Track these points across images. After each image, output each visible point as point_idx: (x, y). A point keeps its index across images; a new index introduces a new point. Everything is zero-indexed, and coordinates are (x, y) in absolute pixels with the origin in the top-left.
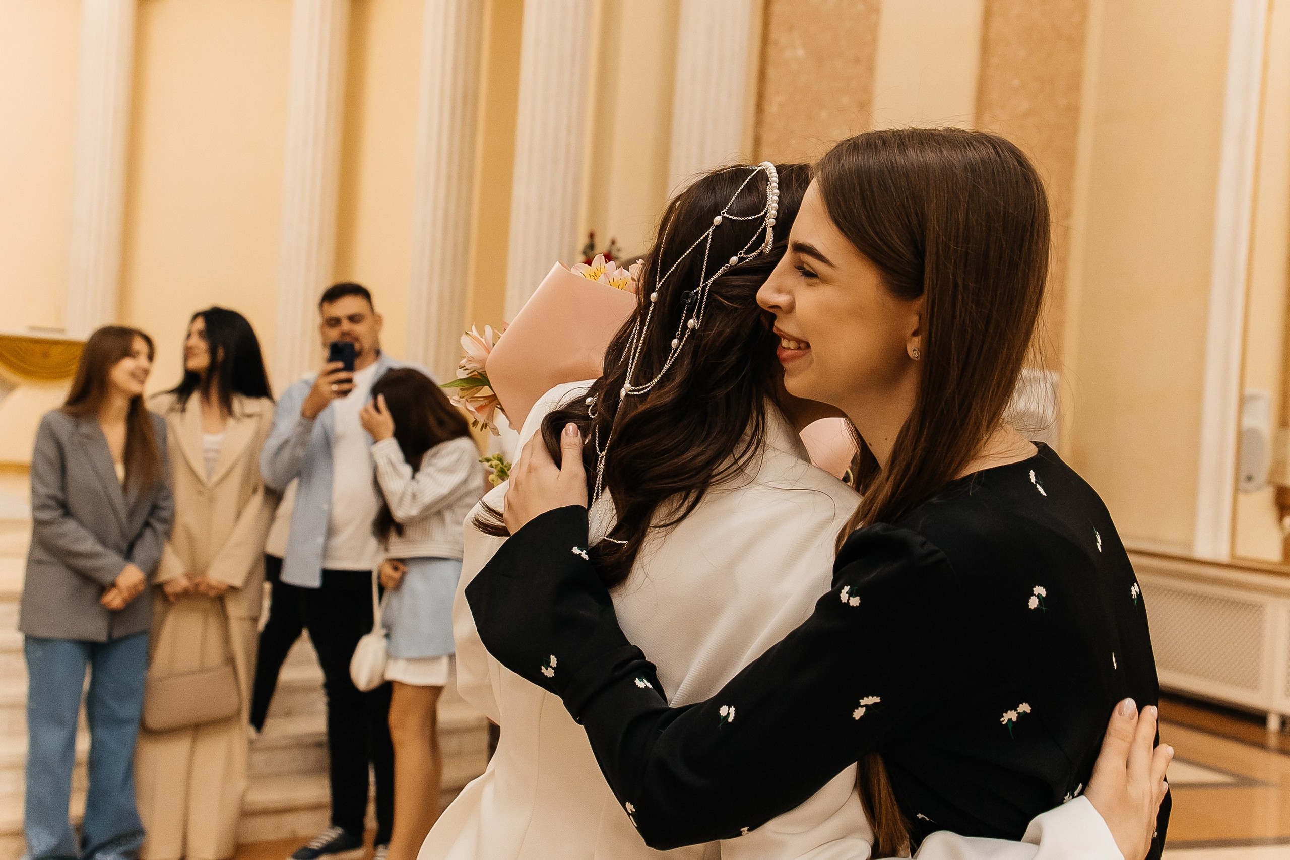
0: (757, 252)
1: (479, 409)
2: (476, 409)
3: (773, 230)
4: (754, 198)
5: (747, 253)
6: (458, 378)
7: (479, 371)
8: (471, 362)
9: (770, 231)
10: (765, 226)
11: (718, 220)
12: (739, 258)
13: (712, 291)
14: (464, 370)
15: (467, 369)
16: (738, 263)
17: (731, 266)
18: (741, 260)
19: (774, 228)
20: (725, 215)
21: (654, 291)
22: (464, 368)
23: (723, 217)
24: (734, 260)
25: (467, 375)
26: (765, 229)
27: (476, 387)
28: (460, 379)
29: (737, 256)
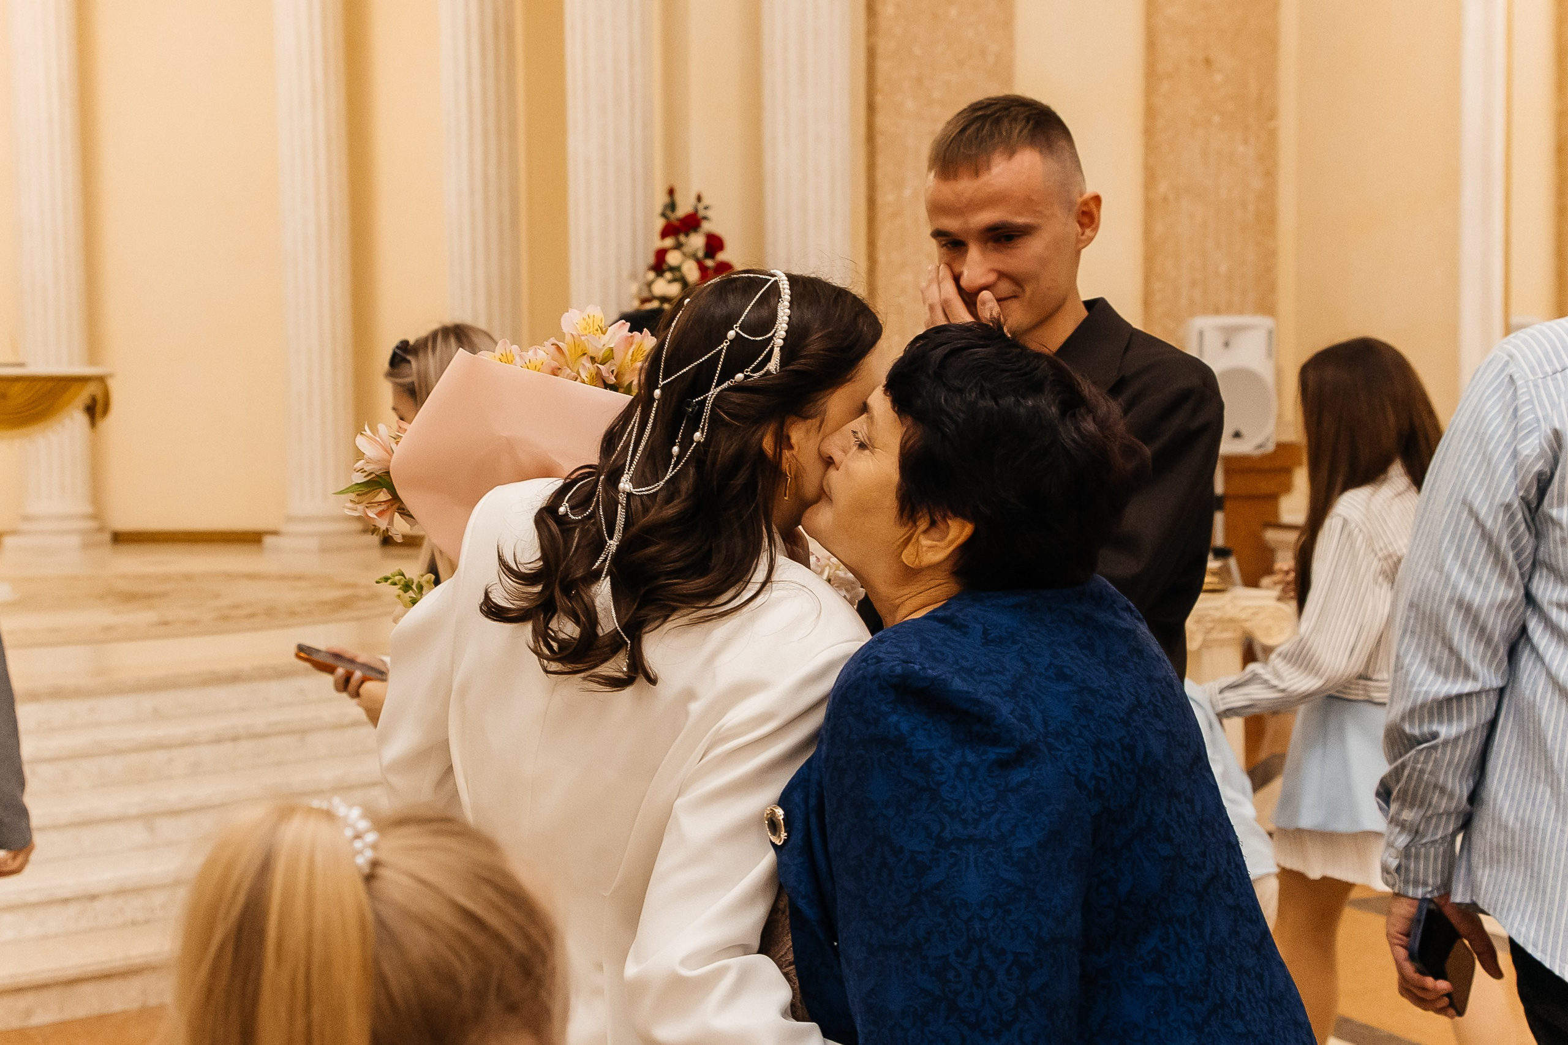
0: (762, 372)
1: (380, 514)
2: (376, 515)
3: (780, 350)
4: (764, 313)
5: (753, 371)
6: (354, 483)
7: (377, 473)
8: (368, 464)
9: (777, 350)
10: (773, 346)
11: (731, 334)
12: (745, 375)
13: (716, 405)
14: (362, 472)
15: (365, 471)
16: (744, 380)
17: (735, 382)
18: (746, 377)
19: (782, 348)
20: (738, 330)
21: (657, 388)
22: (362, 471)
23: (737, 332)
24: (740, 376)
25: (365, 477)
26: (772, 350)
27: (374, 490)
28: (358, 484)
29: (743, 373)
